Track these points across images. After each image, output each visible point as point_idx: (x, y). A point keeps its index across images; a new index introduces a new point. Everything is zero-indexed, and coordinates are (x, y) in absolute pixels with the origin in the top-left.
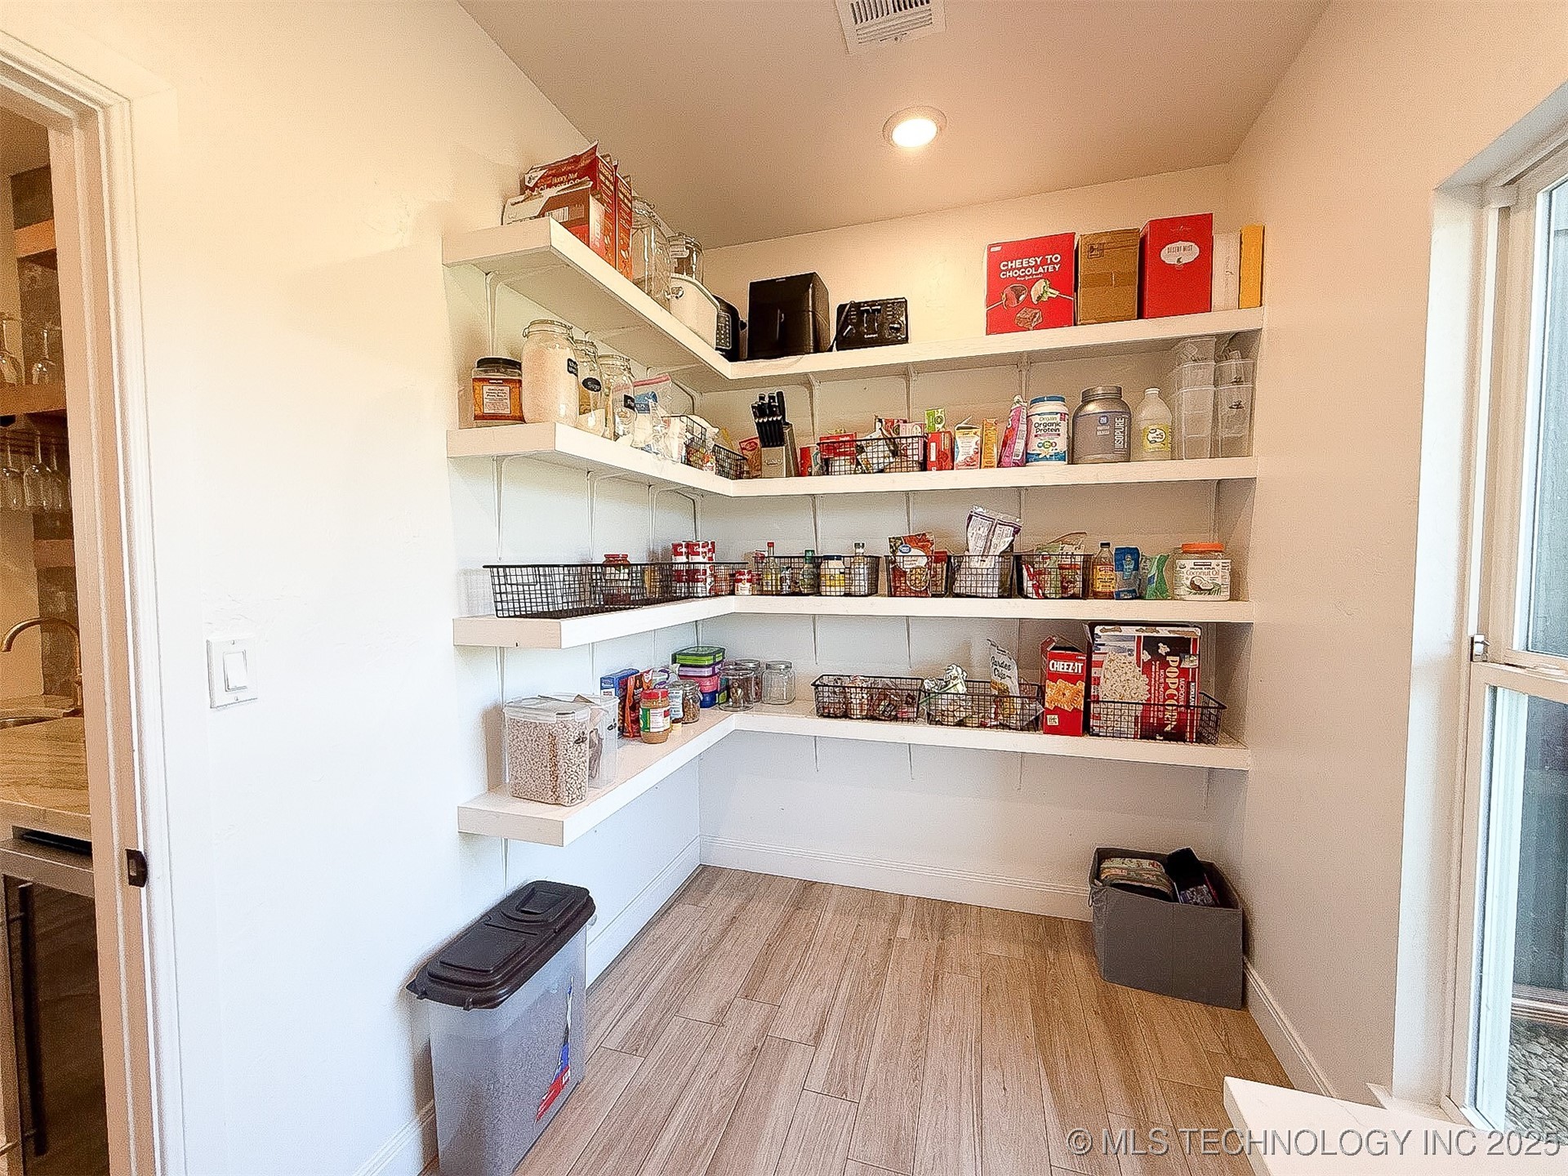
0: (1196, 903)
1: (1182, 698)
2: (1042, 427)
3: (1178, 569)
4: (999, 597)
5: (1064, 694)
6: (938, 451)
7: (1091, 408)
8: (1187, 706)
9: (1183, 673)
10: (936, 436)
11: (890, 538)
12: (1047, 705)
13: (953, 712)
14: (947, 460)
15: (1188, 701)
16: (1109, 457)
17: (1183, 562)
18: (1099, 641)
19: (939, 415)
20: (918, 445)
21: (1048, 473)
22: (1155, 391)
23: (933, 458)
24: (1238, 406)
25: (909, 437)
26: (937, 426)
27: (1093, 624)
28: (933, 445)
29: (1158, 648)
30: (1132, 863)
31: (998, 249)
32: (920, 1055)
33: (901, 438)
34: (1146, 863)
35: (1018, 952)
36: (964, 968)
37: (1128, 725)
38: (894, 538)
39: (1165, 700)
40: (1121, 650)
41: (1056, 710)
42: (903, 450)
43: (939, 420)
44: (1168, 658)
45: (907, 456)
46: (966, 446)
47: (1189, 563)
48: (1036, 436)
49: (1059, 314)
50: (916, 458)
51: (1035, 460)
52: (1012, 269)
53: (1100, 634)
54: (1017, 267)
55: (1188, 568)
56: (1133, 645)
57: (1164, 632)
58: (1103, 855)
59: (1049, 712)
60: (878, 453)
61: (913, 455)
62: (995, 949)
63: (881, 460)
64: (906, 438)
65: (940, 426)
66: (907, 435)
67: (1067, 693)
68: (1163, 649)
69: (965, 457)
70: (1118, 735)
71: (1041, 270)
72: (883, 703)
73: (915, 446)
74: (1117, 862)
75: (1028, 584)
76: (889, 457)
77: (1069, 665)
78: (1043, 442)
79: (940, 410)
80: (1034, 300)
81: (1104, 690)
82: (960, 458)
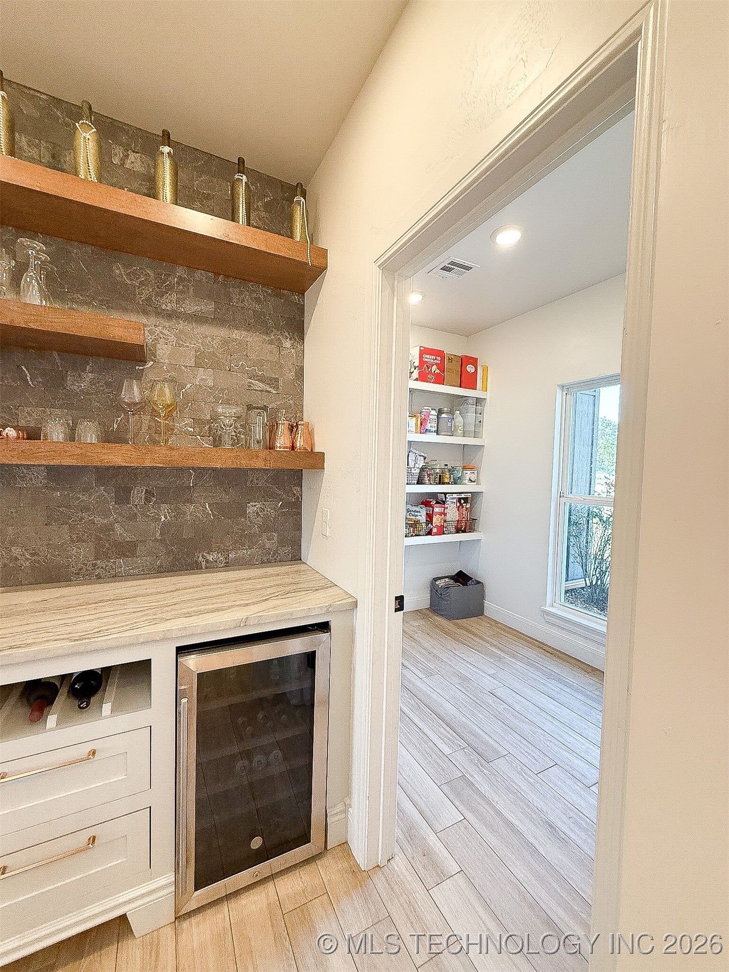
0: (472, 585)
1: (466, 518)
2: (432, 420)
3: (465, 474)
4: (417, 484)
5: (438, 520)
7: (443, 415)
8: (467, 520)
9: (467, 509)
12: (433, 525)
16: (449, 434)
17: (466, 472)
18: (447, 500)
21: (432, 438)
22: (459, 412)
24: (480, 421)
27: (445, 494)
30: (443, 581)
31: (423, 348)
34: (447, 580)
37: (453, 530)
39: (462, 519)
41: (436, 526)
44: (463, 504)
47: (469, 472)
48: (430, 423)
49: (439, 380)
51: (429, 432)
52: (426, 358)
53: (448, 497)
54: (428, 358)
55: (468, 474)
56: (455, 501)
57: (463, 496)
58: (436, 579)
59: (434, 527)
68: (462, 501)
70: (451, 533)
71: (435, 361)
74: (439, 581)
75: (426, 479)
77: (440, 509)
78: (432, 425)
80: (433, 372)
81: (449, 518)
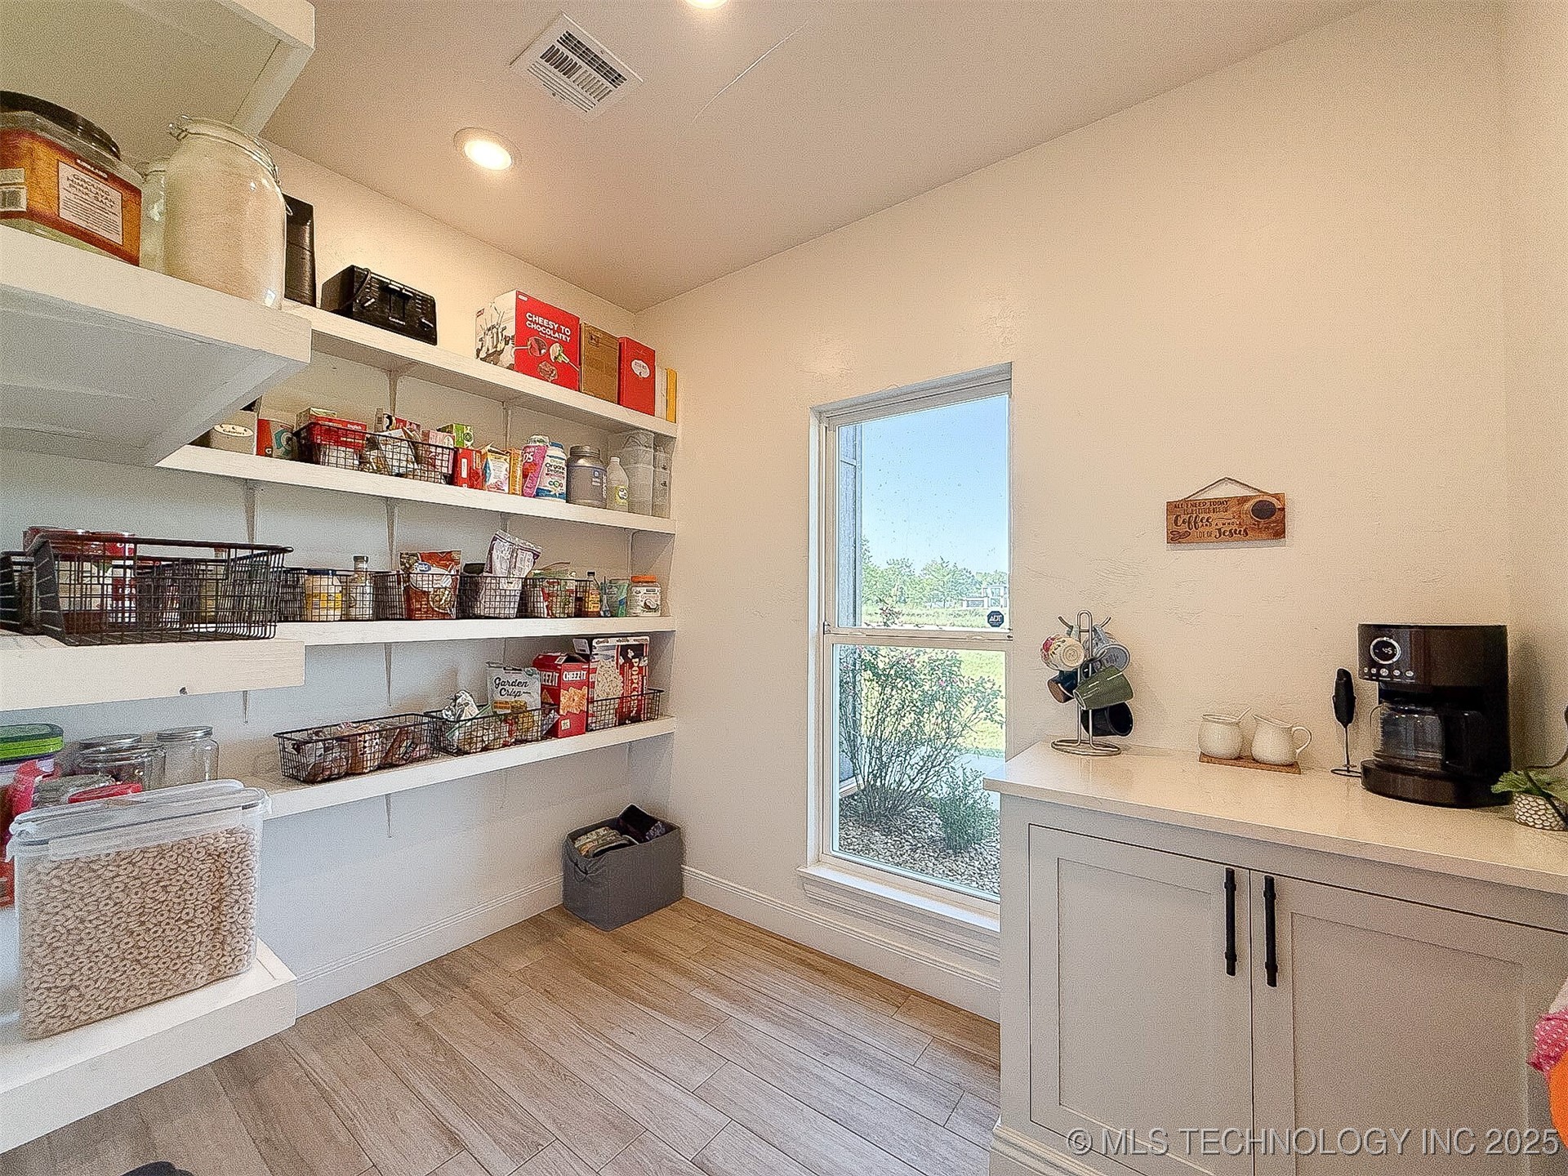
0: (658, 836)
1: (640, 690)
2: (553, 468)
3: (634, 593)
4: (516, 617)
5: (574, 700)
6: (470, 469)
7: (582, 462)
8: (642, 694)
9: (640, 668)
10: (468, 453)
11: (402, 554)
12: (561, 712)
13: (482, 737)
14: (477, 480)
15: (642, 691)
16: (596, 502)
17: (638, 589)
18: (595, 651)
19: (468, 431)
20: (448, 457)
21: (552, 508)
22: (618, 458)
23: (464, 474)
24: (665, 483)
25: (440, 447)
26: (466, 442)
27: (590, 639)
28: (464, 461)
29: (628, 653)
30: (593, 836)
31: (525, 299)
32: (557, 1069)
33: (430, 445)
34: (601, 831)
35: (537, 953)
36: (513, 994)
37: (611, 717)
38: (407, 554)
39: (632, 692)
40: (607, 657)
41: (569, 714)
42: (431, 459)
43: (468, 437)
44: (633, 660)
45: (434, 466)
46: (498, 469)
47: (643, 590)
48: (547, 474)
49: (567, 378)
50: (445, 470)
51: (546, 496)
52: (535, 323)
53: (596, 645)
54: (539, 324)
55: (642, 593)
56: (613, 653)
57: (632, 641)
58: (576, 835)
59: (564, 718)
60: (399, 455)
61: (442, 466)
62: (519, 963)
63: (404, 464)
64: (437, 446)
65: (469, 444)
66: (437, 444)
67: (576, 699)
68: (631, 654)
69: (496, 480)
70: (606, 726)
71: (557, 335)
72: (405, 744)
73: (445, 457)
74: (583, 839)
75: (542, 604)
76: (413, 463)
77: (577, 674)
78: (553, 481)
79: (469, 428)
80: (552, 358)
81: (599, 693)
82: (492, 481)
